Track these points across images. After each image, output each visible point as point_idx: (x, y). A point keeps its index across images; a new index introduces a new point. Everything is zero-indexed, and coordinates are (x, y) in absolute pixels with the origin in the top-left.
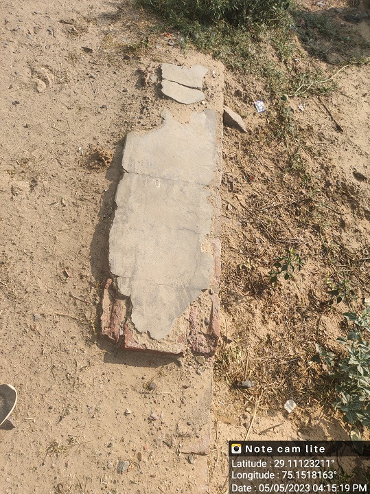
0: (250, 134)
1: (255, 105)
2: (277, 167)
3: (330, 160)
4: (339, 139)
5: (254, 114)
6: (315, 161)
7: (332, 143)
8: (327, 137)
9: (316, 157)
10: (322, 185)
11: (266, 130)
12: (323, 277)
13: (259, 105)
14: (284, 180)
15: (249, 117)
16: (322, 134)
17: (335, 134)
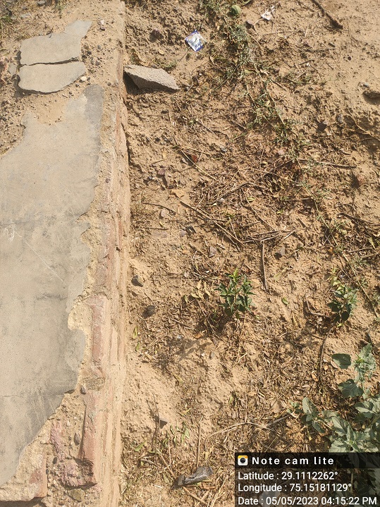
0: (186, 90)
1: (186, 42)
2: (235, 127)
3: (323, 84)
4: (336, 44)
5: (188, 57)
6: (297, 95)
7: (324, 55)
8: (314, 49)
9: (298, 89)
10: (313, 131)
11: (211, 74)
12: (328, 275)
13: (194, 40)
14: (247, 143)
15: (180, 65)
16: (307, 45)
17: (329, 37)
